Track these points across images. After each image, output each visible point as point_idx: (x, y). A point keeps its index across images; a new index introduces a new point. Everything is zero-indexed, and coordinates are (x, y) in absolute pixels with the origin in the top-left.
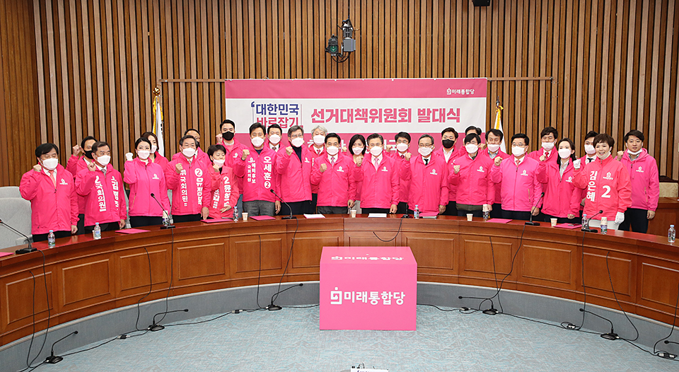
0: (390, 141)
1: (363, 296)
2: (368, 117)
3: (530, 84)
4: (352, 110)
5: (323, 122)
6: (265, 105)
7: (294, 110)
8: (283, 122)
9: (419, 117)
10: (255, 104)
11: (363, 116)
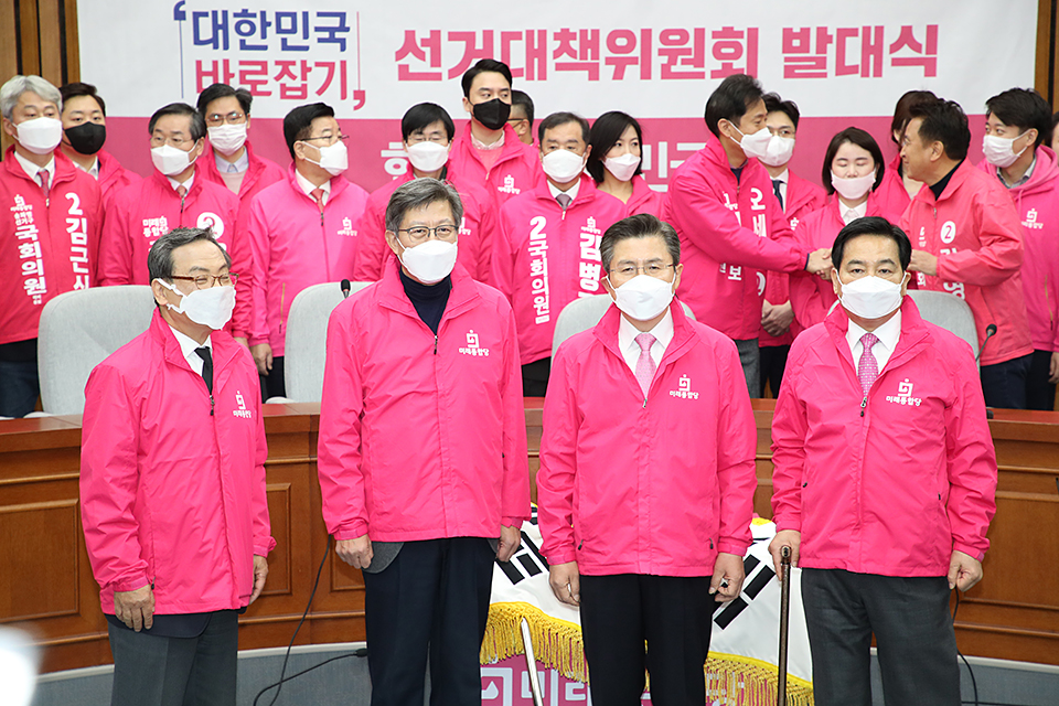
0: (681, 147)
2: (602, 61)
4: (543, 34)
5: (438, 77)
6: (225, 13)
7: (332, 35)
8: (294, 78)
9: (787, 59)
10: (188, 9)
11: (584, 56)
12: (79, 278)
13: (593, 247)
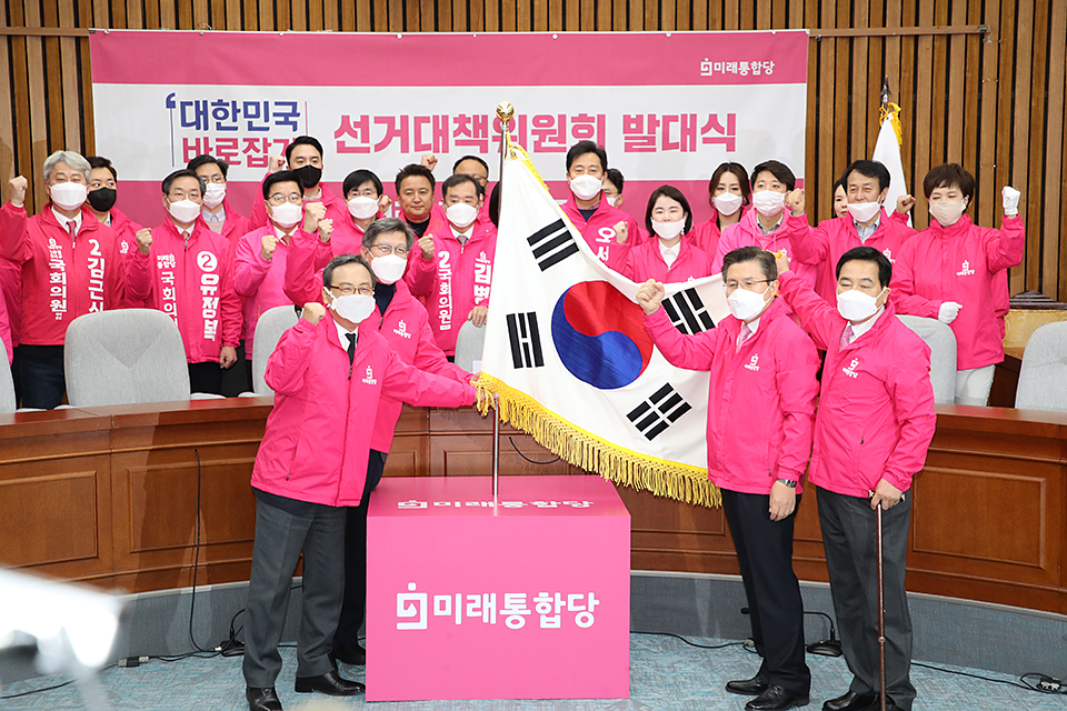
1: (484, 606)
2: (490, 139)
3: (925, 46)
4: (445, 118)
5: (367, 150)
6: (205, 103)
7: (286, 119)
8: (258, 151)
9: (626, 138)
10: (177, 100)
11: (476, 135)
12: (94, 303)
13: (485, 273)
